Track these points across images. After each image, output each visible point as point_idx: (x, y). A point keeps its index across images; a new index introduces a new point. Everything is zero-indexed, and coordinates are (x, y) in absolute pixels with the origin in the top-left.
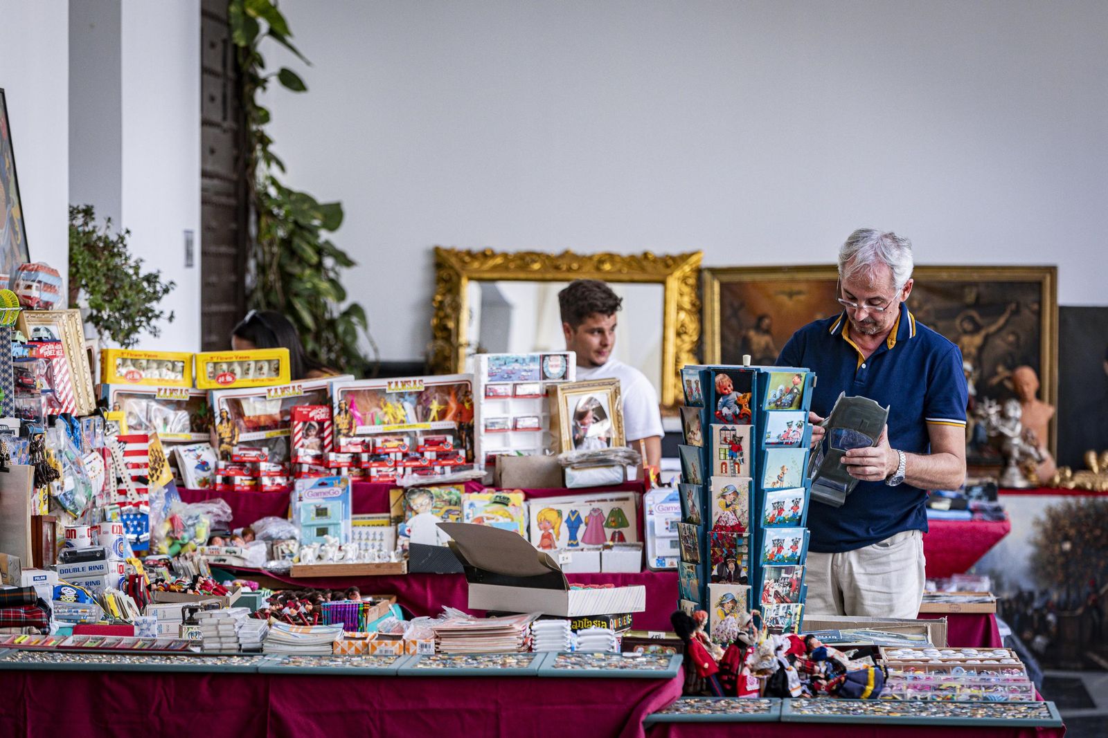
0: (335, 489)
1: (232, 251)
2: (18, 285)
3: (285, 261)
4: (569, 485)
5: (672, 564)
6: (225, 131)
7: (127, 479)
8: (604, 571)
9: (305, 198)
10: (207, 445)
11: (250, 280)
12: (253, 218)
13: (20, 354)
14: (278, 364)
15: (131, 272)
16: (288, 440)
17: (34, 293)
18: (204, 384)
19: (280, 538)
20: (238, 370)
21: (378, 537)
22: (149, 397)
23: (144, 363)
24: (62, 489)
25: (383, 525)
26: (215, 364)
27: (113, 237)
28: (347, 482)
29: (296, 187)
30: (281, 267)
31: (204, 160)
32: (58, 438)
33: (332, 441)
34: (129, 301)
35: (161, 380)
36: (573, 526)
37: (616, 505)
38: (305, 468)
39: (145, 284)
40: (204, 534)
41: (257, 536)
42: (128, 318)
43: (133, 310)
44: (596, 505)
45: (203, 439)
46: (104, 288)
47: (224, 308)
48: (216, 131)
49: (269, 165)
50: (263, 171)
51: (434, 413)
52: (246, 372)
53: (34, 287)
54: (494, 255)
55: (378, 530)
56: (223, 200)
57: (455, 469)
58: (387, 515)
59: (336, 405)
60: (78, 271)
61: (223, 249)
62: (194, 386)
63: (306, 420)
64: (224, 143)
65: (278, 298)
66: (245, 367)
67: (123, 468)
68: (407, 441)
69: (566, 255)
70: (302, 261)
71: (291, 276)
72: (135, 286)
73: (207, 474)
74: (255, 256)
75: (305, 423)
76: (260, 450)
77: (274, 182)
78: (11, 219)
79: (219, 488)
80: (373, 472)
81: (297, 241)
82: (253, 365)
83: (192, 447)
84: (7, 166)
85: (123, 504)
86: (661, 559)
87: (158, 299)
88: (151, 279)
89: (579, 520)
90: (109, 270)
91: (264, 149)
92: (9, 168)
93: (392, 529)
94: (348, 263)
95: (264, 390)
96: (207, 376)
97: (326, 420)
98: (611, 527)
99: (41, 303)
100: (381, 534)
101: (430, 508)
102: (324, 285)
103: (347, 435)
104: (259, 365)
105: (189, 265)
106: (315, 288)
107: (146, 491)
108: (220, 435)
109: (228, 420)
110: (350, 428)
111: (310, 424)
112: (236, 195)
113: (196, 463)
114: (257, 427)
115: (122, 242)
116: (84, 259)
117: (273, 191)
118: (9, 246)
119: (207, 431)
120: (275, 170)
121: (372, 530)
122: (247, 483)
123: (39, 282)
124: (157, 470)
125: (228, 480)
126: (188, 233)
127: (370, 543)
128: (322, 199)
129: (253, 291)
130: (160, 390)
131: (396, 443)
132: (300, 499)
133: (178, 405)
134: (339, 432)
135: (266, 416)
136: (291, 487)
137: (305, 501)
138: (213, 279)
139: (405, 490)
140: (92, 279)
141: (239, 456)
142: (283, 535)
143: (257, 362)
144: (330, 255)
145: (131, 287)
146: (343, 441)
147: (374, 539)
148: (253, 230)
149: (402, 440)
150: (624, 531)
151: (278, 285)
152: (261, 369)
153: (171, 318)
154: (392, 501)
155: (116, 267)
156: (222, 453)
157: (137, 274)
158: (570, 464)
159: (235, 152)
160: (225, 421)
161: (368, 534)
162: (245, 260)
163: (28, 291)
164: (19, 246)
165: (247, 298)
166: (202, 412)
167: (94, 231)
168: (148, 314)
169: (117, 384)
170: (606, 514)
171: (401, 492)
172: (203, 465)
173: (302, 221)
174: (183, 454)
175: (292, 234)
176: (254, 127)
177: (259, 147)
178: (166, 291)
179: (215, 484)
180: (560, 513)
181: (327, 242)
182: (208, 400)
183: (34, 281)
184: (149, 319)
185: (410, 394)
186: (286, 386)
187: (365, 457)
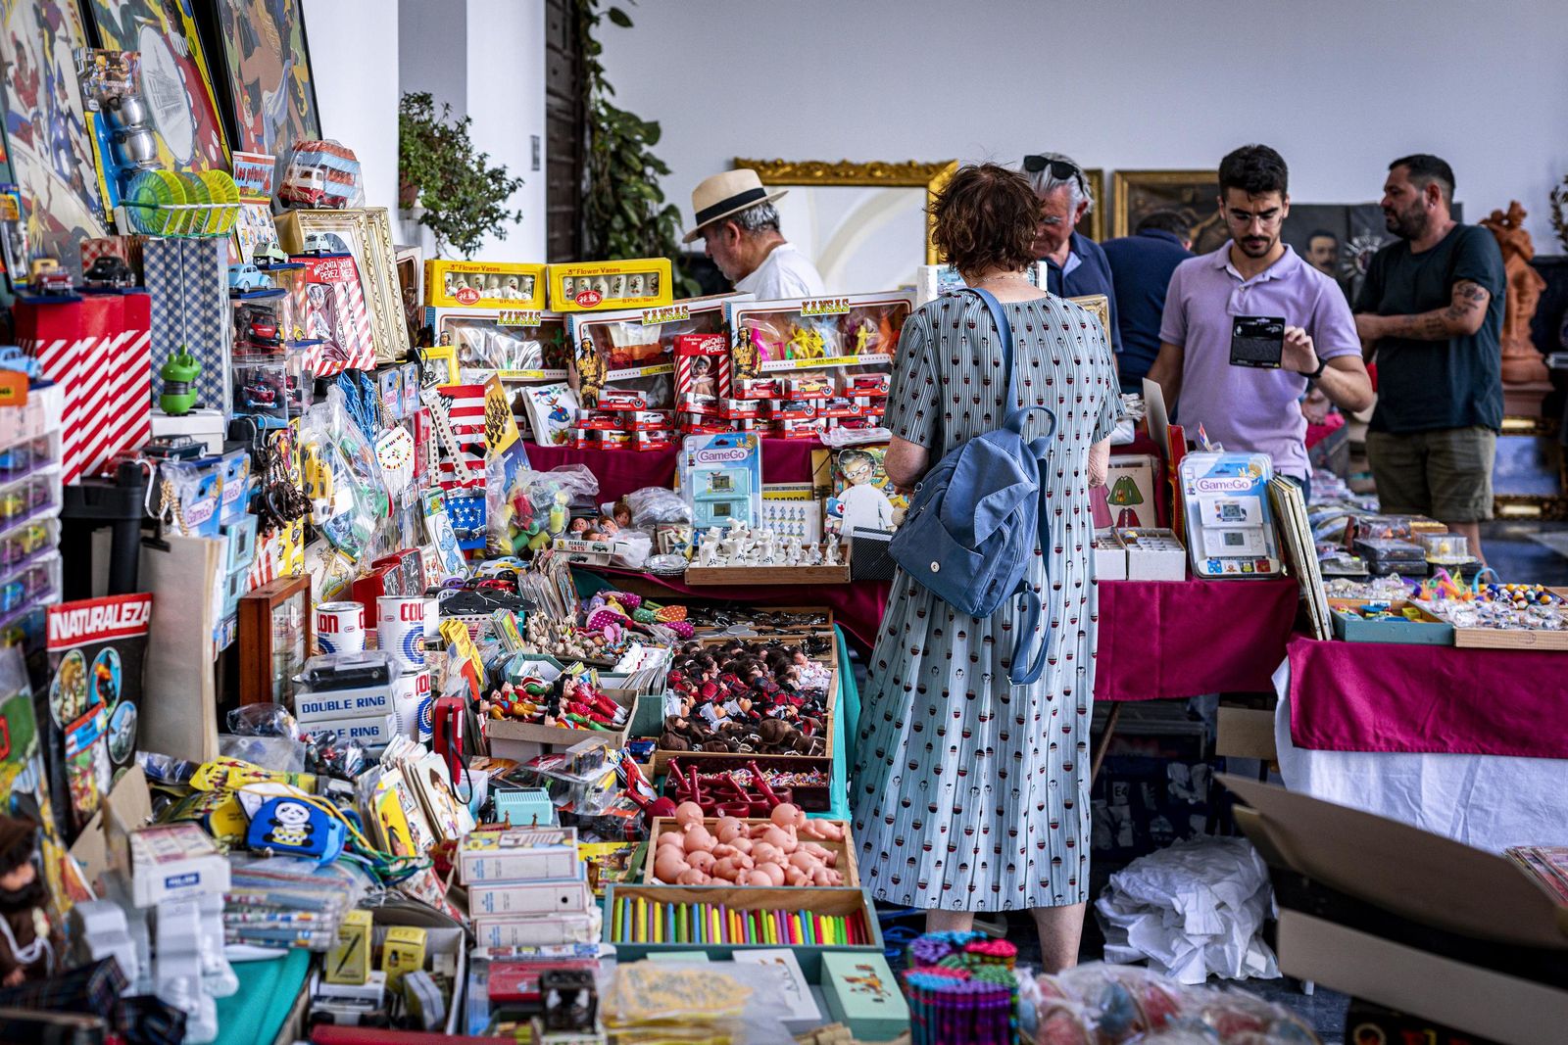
0: (739, 450)
1: (571, 160)
2: (291, 172)
3: (615, 170)
5: (1231, 568)
6: (565, 58)
7: (455, 449)
8: (1133, 578)
9: (630, 117)
10: (565, 385)
11: (585, 185)
12: (587, 134)
13: (254, 283)
14: (657, 278)
15: (474, 168)
16: (671, 380)
17: (315, 184)
18: (560, 305)
19: (666, 521)
20: (604, 286)
21: (797, 516)
22: (490, 323)
23: (482, 279)
24: (331, 511)
25: (802, 498)
26: (575, 279)
27: (453, 127)
28: (755, 441)
29: (623, 108)
30: (611, 174)
31: (548, 79)
32: (329, 419)
33: (729, 382)
34: (469, 199)
35: (505, 299)
37: (1125, 472)
38: (697, 420)
39: (490, 181)
40: (560, 517)
41: (635, 519)
42: (471, 220)
43: (473, 209)
45: (559, 377)
46: (440, 184)
47: (565, 209)
48: (558, 57)
49: (600, 90)
50: (595, 94)
51: (863, 344)
52: (615, 289)
53: (314, 175)
54: (783, 165)
55: (797, 505)
56: (563, 116)
58: (809, 484)
59: (735, 333)
60: (409, 164)
61: (564, 158)
62: (547, 306)
63: (696, 353)
64: (564, 66)
65: (609, 201)
66: (614, 283)
67: (447, 432)
68: (831, 382)
69: (843, 164)
70: (629, 169)
71: (621, 181)
72: (477, 183)
73: (564, 425)
74: (590, 166)
75: (693, 357)
76: (636, 394)
77: (605, 105)
78: (292, 82)
79: (580, 446)
80: (788, 425)
81: (624, 152)
82: (624, 280)
83: (544, 389)
84: (288, 7)
85: (447, 485)
86: (1214, 562)
87: (504, 198)
88: (497, 175)
90: (445, 163)
91: (597, 76)
92: (291, 11)
93: (816, 504)
94: (664, 171)
95: (639, 313)
96: (564, 295)
97: (722, 353)
98: (1119, 503)
99: (326, 199)
100: (801, 511)
101: (869, 477)
102: (647, 190)
103: (749, 374)
104: (632, 280)
105: (536, 169)
106: (640, 190)
107: (482, 465)
108: (582, 373)
109: (592, 353)
110: (753, 365)
111: (701, 359)
112: (574, 114)
113: (550, 410)
114: (630, 362)
115: (462, 132)
116: (417, 150)
117: (603, 111)
118: (285, 116)
119: (564, 366)
120: (606, 94)
121: (788, 505)
122: (618, 438)
123: (323, 167)
124: (497, 427)
125: (592, 435)
126: (535, 139)
127: (786, 523)
128: (645, 119)
129: (587, 195)
130: (502, 314)
131: (817, 386)
132: (691, 463)
133: (525, 333)
134: (739, 369)
135: (641, 346)
136: (679, 446)
137: (699, 466)
138: (556, 183)
139: (834, 451)
140: (426, 174)
141: (608, 402)
142: (671, 516)
143: (629, 276)
144: (650, 165)
145: (471, 183)
146: (747, 384)
147: (792, 519)
148: (588, 144)
149: (825, 381)
150: (1136, 508)
151: (609, 190)
152: (634, 285)
153: (518, 219)
154: (815, 468)
155: (455, 161)
156: (584, 396)
157: (481, 170)
159: (573, 78)
160: (588, 355)
161: (782, 510)
162: (581, 169)
163: (306, 180)
164: (303, 120)
165: (583, 200)
166: (557, 341)
167: (430, 120)
168: (492, 215)
169: (445, 308)
171: (826, 453)
172: (559, 414)
173: (627, 137)
174: (533, 398)
175: (619, 147)
176: (589, 58)
177: (592, 74)
178: (513, 189)
179: (576, 441)
181: (648, 154)
182: (567, 327)
183: (314, 166)
184: (494, 221)
185: (829, 317)
186: (667, 306)
187: (776, 404)
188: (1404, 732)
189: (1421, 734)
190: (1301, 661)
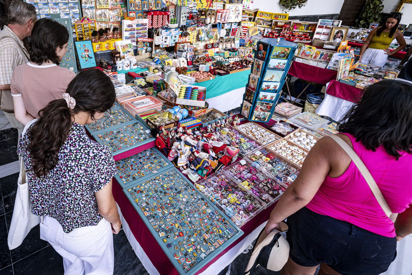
4: (324, 47)
7: (242, 34)
10: (271, 29)
14: (286, 16)
16: (281, 30)
20: (279, 17)
36: (321, 55)
37: (331, 53)
44: (328, 52)
45: (270, 27)
51: (309, 29)
57: (307, 40)
59: (291, 25)
63: (286, 27)
67: (242, 32)
76: (276, 31)
85: (241, 38)
89: (323, 54)
95: (282, 21)
98: (329, 57)
109: (274, 25)
114: (278, 27)
122: (272, 36)
124: (254, 32)
130: (265, 19)
131: (297, 34)
134: (290, 30)
135: (281, 25)
158: (325, 44)
170: (329, 54)
180: (320, 52)
185: (307, 25)
186: (286, 20)
187: (291, 35)
188: (343, 96)
189: (345, 97)
190: (332, 83)
